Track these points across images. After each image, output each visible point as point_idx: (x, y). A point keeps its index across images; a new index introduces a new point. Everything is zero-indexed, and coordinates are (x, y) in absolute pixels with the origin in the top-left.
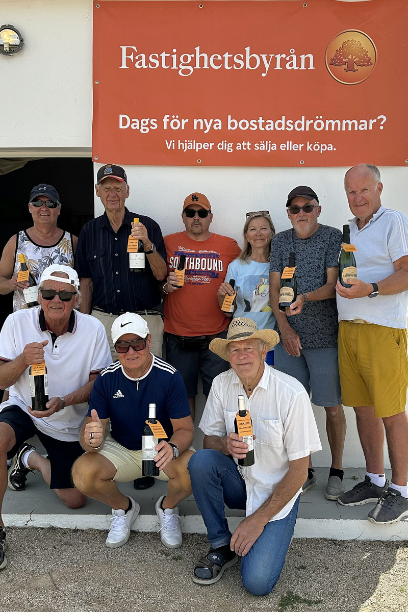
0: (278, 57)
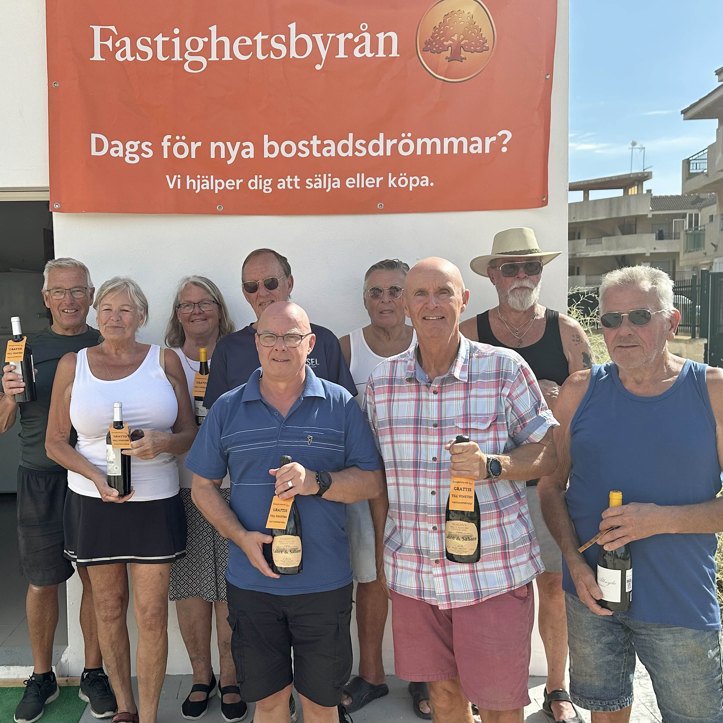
0: (341, 38)
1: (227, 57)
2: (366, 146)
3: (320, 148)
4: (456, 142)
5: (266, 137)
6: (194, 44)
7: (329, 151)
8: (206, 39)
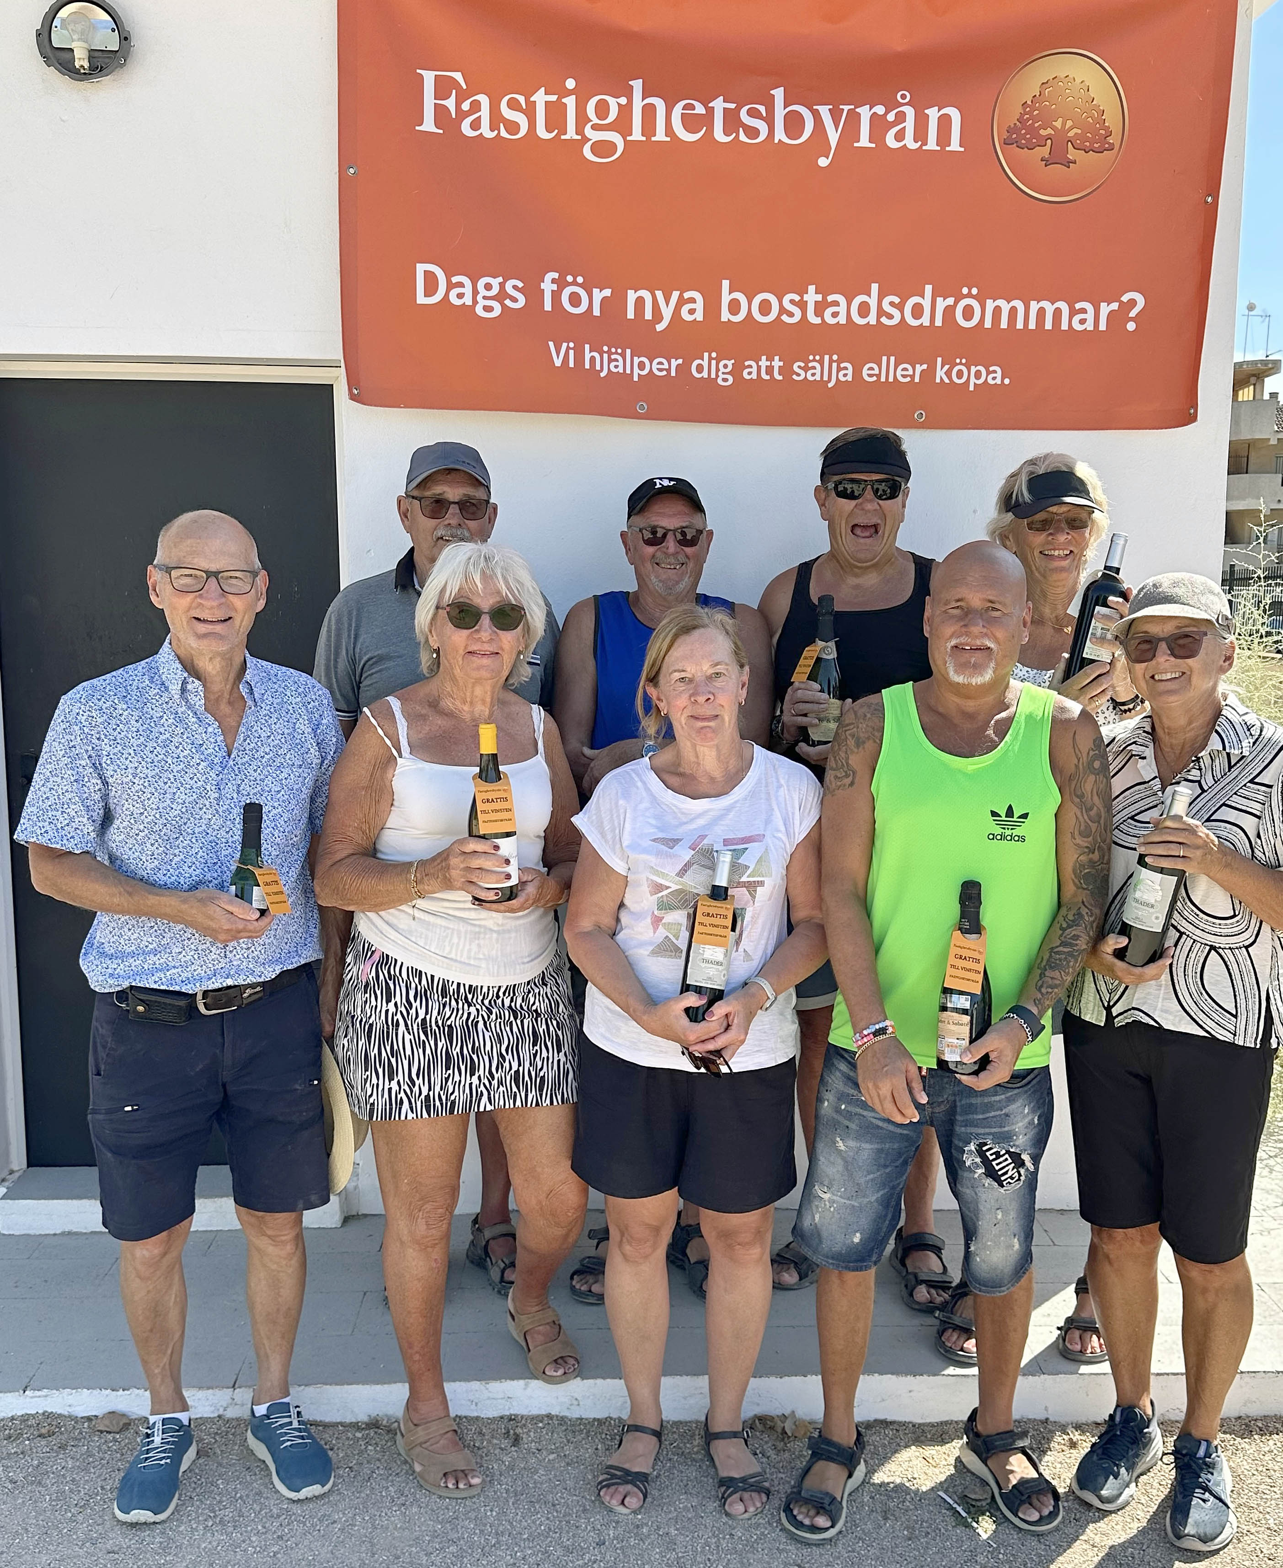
0: (865, 112)
1: (660, 135)
2: (900, 307)
3: (820, 309)
4: (1050, 308)
5: (726, 284)
6: (602, 110)
7: (835, 315)
8: (623, 101)
